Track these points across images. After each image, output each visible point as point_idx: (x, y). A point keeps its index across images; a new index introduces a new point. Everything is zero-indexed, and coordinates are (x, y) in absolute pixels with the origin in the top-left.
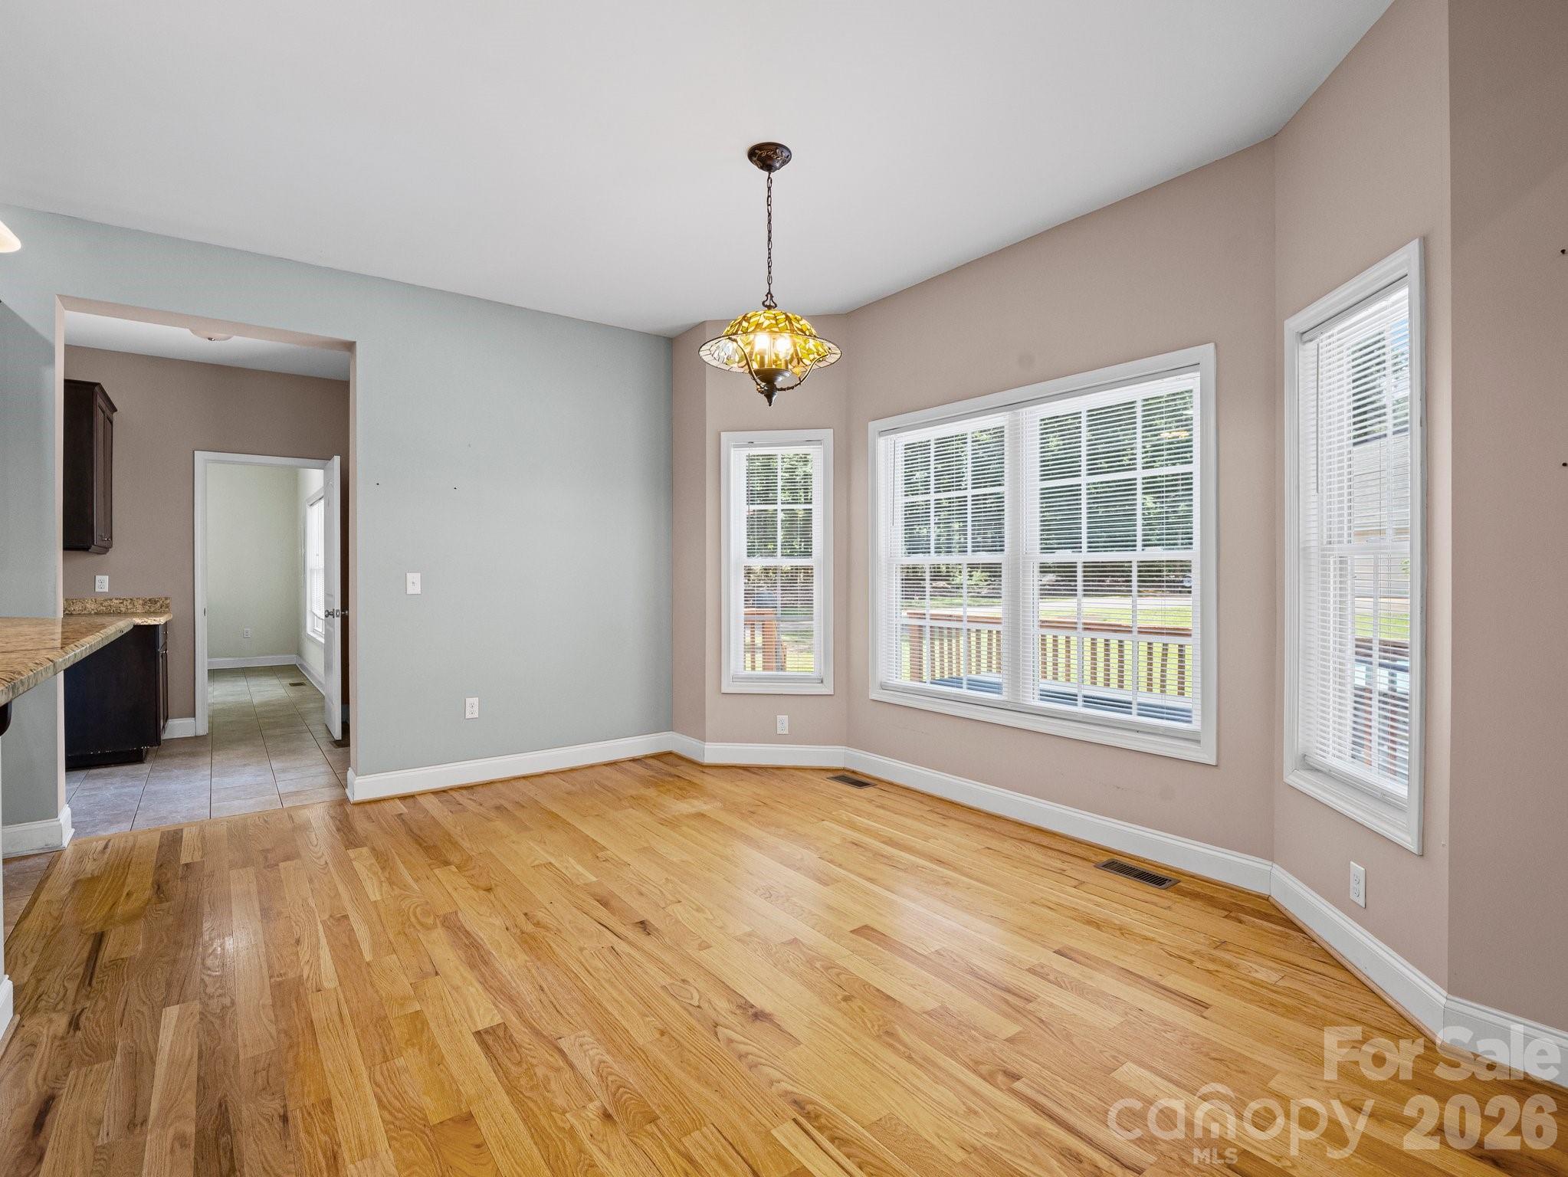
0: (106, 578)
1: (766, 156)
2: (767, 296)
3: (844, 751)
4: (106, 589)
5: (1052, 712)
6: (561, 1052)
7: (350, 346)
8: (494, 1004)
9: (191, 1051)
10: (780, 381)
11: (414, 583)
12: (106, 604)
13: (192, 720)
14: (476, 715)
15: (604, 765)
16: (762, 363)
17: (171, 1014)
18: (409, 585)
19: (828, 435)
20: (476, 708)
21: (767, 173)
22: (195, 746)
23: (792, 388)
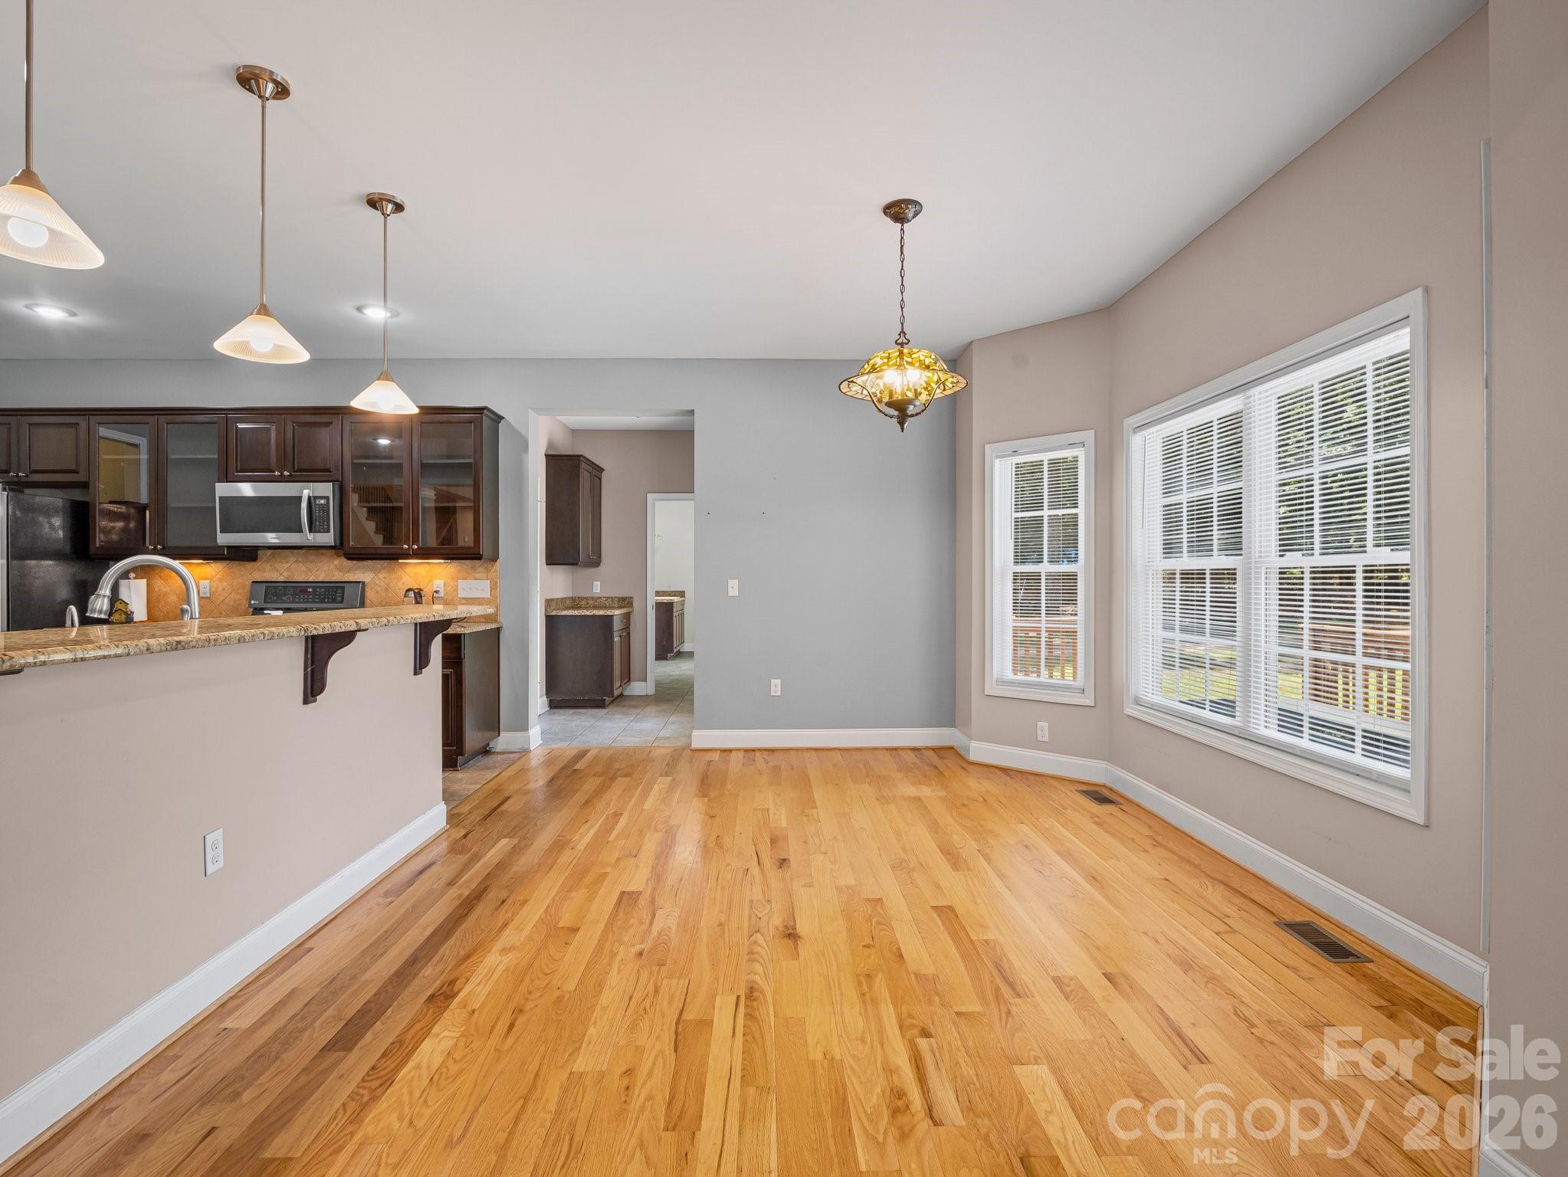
0: (599, 583)
1: (898, 211)
2: (900, 335)
3: (1105, 766)
4: (599, 591)
5: (1267, 740)
6: (654, 915)
7: (692, 412)
8: (647, 881)
9: (496, 861)
10: (911, 409)
11: (733, 588)
12: (598, 601)
13: (645, 683)
14: (779, 694)
15: (886, 749)
16: (891, 396)
17: (504, 841)
18: (730, 589)
19: (1089, 436)
20: (779, 688)
21: (900, 225)
22: (644, 700)
23: (920, 413)
